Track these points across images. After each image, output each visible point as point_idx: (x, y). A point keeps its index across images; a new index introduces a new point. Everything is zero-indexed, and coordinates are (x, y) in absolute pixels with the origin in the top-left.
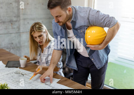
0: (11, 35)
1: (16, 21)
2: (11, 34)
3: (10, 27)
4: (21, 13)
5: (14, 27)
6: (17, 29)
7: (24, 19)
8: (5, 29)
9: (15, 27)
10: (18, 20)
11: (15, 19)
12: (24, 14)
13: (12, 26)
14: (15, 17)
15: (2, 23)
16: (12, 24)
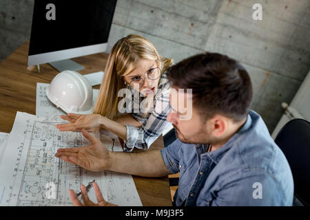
0: (183, 46)
1: (204, 23)
2: (182, 44)
3: (187, 30)
4: (222, 9)
5: (194, 33)
6: (200, 41)
7: (225, 26)
8: (173, 29)
9: (198, 34)
10: (211, 22)
11: (202, 17)
12: (228, 14)
13: (190, 29)
14: (205, 12)
15: (173, 15)
16: (192, 25)
